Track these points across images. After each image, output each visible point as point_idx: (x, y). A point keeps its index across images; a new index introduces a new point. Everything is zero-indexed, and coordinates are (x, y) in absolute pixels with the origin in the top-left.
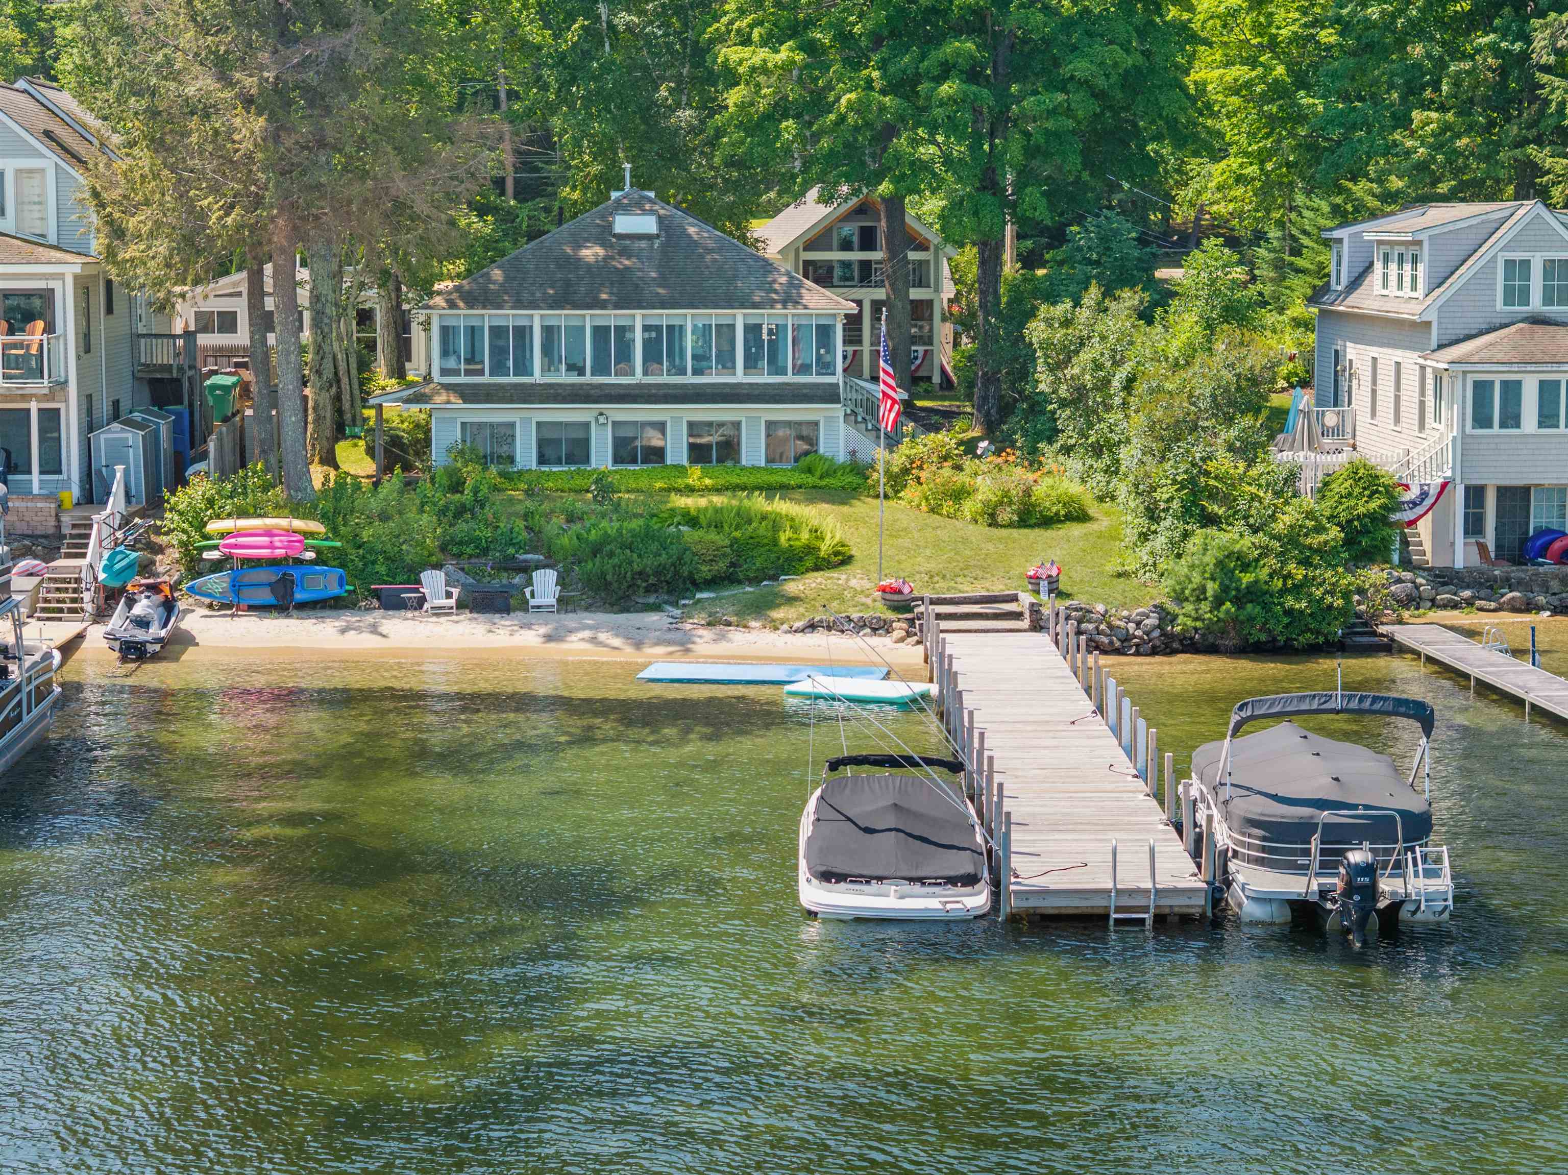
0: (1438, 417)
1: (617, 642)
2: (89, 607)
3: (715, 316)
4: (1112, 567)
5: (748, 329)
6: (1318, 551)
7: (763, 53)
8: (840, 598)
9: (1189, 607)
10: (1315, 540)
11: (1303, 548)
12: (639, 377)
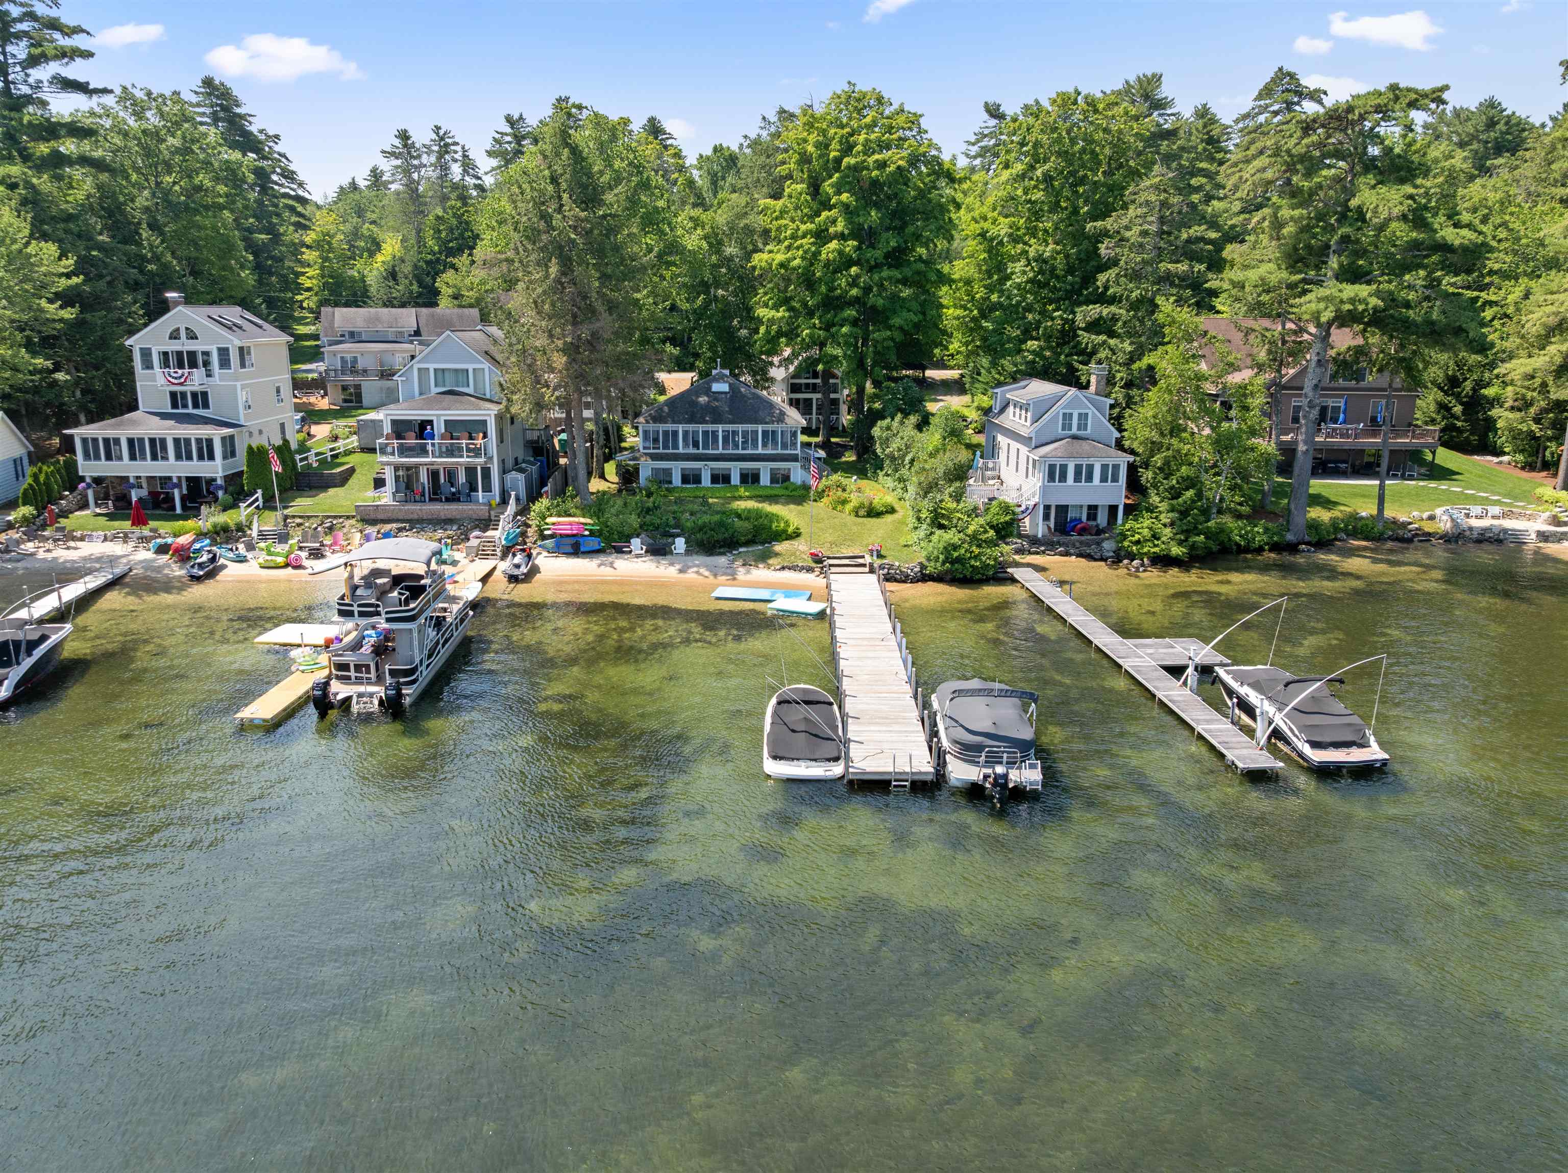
0: (1033, 475)
1: (707, 573)
2: (499, 554)
3: (750, 427)
4: (903, 542)
5: (763, 432)
6: (985, 541)
7: (773, 313)
8: (794, 554)
9: (932, 564)
10: (984, 537)
11: (978, 540)
12: (720, 450)
